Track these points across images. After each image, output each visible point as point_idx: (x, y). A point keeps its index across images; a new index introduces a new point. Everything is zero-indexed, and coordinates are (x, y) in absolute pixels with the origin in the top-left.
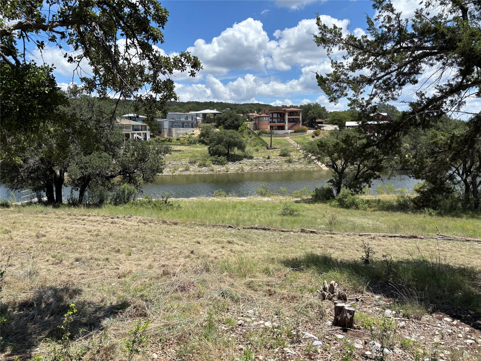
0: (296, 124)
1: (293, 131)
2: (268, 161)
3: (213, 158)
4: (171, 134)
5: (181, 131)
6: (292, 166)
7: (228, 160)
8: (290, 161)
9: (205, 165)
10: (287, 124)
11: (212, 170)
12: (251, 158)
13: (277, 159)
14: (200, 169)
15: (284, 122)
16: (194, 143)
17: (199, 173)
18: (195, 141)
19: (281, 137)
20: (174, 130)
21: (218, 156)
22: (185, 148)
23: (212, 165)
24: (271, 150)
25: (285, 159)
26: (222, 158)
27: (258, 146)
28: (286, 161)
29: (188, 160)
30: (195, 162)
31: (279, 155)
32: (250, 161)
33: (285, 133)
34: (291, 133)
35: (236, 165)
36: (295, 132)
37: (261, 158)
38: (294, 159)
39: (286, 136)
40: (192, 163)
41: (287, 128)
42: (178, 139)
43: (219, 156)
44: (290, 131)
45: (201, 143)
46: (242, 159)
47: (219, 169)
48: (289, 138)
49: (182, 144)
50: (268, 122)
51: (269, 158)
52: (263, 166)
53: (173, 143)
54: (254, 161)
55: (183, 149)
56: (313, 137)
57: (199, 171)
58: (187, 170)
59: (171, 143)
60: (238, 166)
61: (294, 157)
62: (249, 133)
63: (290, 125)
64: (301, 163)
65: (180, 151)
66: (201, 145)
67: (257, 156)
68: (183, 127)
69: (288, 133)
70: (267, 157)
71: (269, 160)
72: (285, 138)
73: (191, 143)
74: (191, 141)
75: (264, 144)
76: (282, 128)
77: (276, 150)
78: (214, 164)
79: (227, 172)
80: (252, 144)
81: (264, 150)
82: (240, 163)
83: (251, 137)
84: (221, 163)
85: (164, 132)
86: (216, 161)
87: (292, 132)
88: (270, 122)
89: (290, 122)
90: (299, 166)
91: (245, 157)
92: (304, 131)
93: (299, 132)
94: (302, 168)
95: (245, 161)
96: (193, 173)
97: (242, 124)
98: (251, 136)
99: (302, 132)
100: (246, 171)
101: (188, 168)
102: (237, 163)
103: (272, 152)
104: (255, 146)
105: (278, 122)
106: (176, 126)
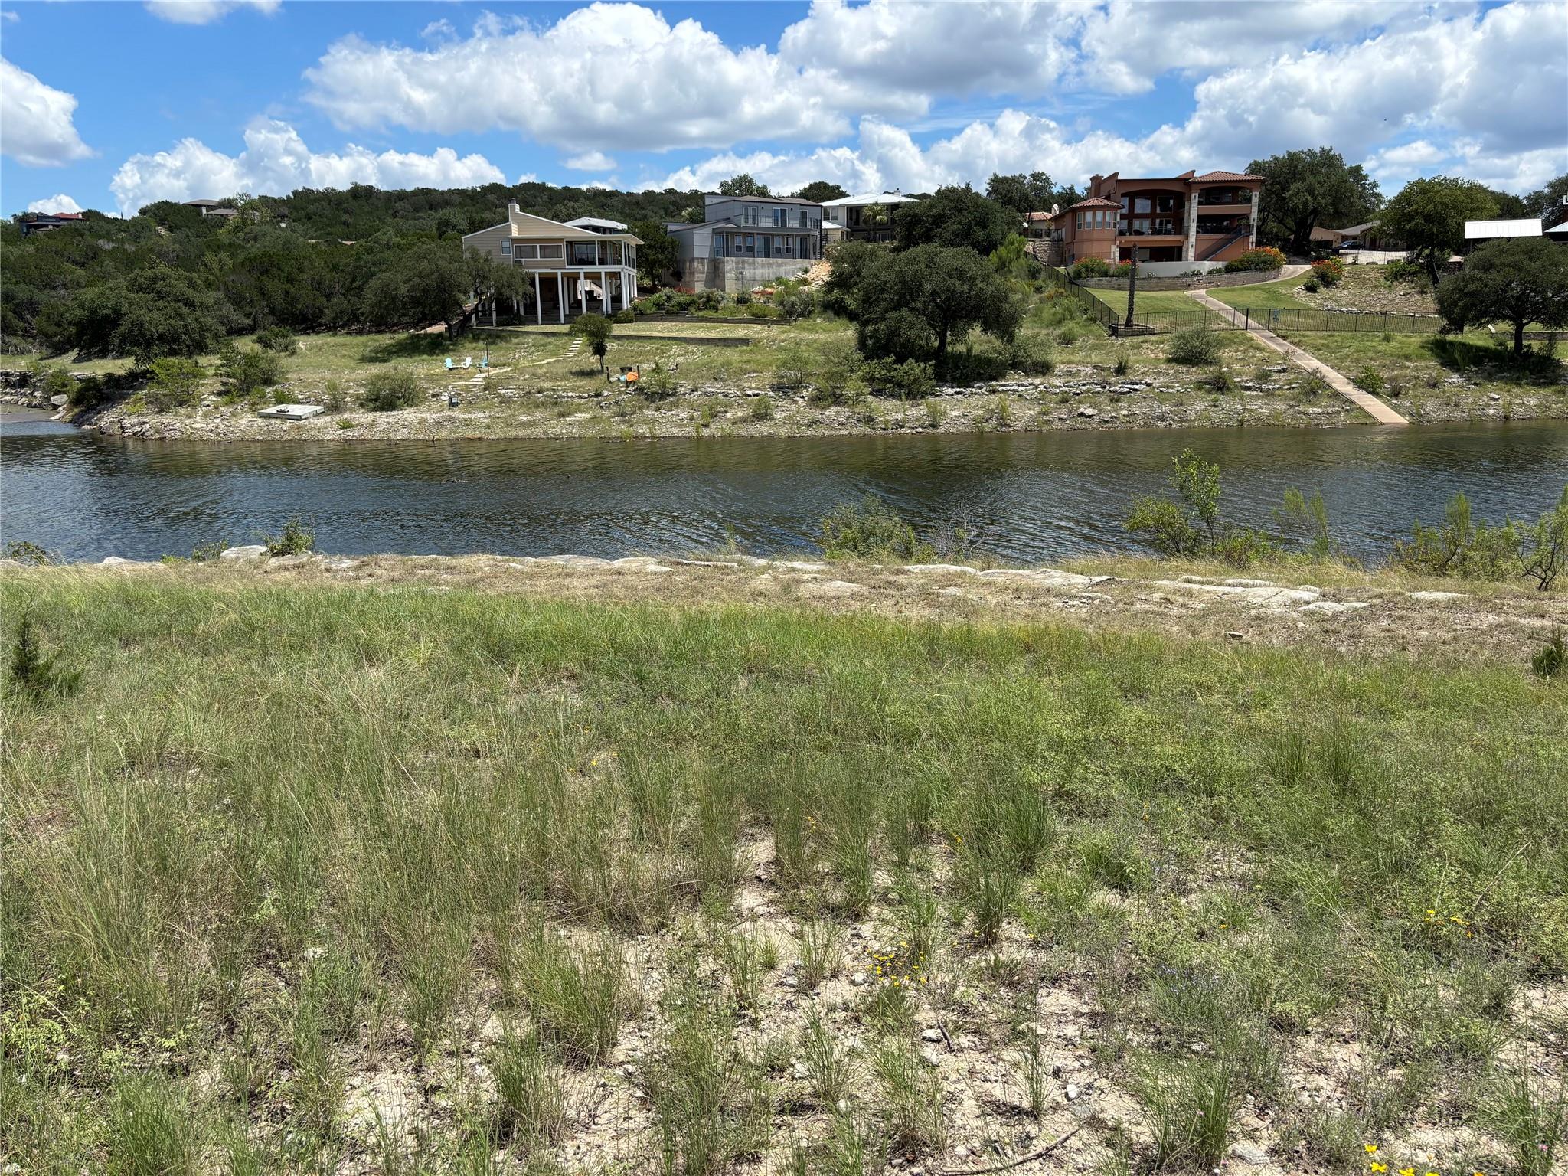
0: (1230, 241)
1: (1220, 265)
2: (1117, 384)
3: (874, 367)
4: (718, 282)
5: (759, 272)
6: (1230, 405)
7: (941, 378)
8: (1220, 385)
9: (837, 399)
10: (1192, 239)
11: (869, 420)
12: (1044, 368)
13: (1159, 373)
14: (816, 414)
15: (1180, 228)
16: (802, 314)
17: (810, 432)
18: (806, 304)
19: (1167, 289)
20: (730, 264)
21: (896, 362)
22: (765, 333)
23: (870, 398)
24: (1128, 341)
25: (1195, 373)
26: (913, 368)
27: (1070, 324)
28: (1199, 386)
29: (769, 376)
30: (796, 387)
31: (1169, 361)
32: (1038, 381)
33: (1185, 275)
34: (1211, 273)
35: (972, 400)
36: (1229, 269)
37: (1088, 370)
38: (1239, 374)
39: (1189, 287)
40: (786, 388)
41: (1191, 254)
42: (742, 300)
43: (900, 360)
44: (1207, 265)
45: (831, 314)
46: (1003, 376)
47: (900, 416)
48: (1203, 292)
49: (758, 318)
50: (1111, 232)
51: (1121, 370)
52: (1094, 406)
53: (720, 315)
54: (1057, 382)
55: (757, 336)
56: (1311, 289)
57: (813, 423)
58: (762, 415)
59: (715, 315)
60: (983, 401)
61: (1237, 366)
62: (1034, 274)
63: (1205, 245)
64: (1270, 394)
65: (745, 342)
66: (830, 320)
67: (1069, 363)
68: (767, 255)
69: (1199, 274)
70: (1114, 365)
71: (1122, 379)
72: (1188, 293)
73: (790, 314)
74: (793, 305)
75: (1098, 314)
76: (1174, 254)
77: (1153, 338)
78: (876, 393)
79: (934, 426)
80: (1045, 315)
81: (1098, 337)
82: (993, 392)
83: (1038, 290)
84: (912, 392)
85: (692, 274)
86: (886, 380)
87: (1219, 271)
88: (1122, 233)
89: (1206, 232)
90: (1261, 408)
91: (1016, 365)
92: (1268, 266)
93: (1246, 269)
94: (1277, 414)
95: (1013, 381)
96: (784, 431)
97: (1004, 238)
98: (1039, 282)
99: (1261, 270)
100: (1017, 425)
101: (768, 407)
102: (980, 388)
103: (1133, 347)
104: (1060, 322)
105: (1155, 232)
106: (739, 248)
